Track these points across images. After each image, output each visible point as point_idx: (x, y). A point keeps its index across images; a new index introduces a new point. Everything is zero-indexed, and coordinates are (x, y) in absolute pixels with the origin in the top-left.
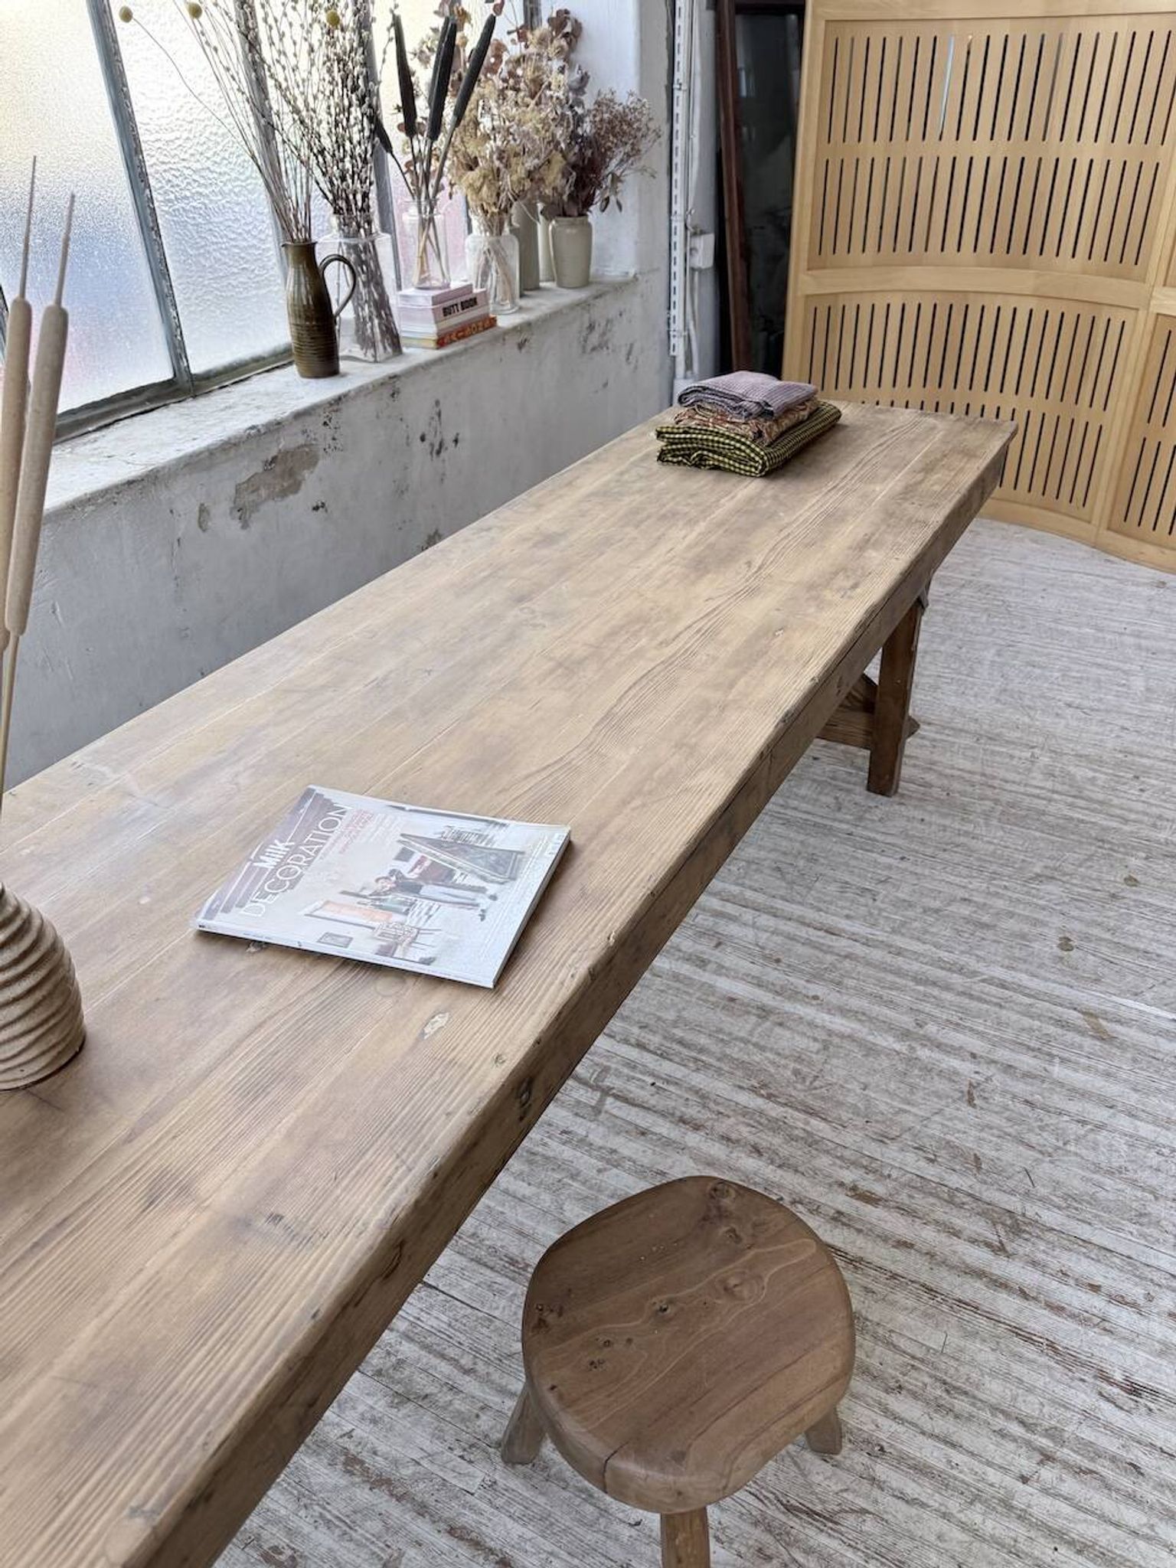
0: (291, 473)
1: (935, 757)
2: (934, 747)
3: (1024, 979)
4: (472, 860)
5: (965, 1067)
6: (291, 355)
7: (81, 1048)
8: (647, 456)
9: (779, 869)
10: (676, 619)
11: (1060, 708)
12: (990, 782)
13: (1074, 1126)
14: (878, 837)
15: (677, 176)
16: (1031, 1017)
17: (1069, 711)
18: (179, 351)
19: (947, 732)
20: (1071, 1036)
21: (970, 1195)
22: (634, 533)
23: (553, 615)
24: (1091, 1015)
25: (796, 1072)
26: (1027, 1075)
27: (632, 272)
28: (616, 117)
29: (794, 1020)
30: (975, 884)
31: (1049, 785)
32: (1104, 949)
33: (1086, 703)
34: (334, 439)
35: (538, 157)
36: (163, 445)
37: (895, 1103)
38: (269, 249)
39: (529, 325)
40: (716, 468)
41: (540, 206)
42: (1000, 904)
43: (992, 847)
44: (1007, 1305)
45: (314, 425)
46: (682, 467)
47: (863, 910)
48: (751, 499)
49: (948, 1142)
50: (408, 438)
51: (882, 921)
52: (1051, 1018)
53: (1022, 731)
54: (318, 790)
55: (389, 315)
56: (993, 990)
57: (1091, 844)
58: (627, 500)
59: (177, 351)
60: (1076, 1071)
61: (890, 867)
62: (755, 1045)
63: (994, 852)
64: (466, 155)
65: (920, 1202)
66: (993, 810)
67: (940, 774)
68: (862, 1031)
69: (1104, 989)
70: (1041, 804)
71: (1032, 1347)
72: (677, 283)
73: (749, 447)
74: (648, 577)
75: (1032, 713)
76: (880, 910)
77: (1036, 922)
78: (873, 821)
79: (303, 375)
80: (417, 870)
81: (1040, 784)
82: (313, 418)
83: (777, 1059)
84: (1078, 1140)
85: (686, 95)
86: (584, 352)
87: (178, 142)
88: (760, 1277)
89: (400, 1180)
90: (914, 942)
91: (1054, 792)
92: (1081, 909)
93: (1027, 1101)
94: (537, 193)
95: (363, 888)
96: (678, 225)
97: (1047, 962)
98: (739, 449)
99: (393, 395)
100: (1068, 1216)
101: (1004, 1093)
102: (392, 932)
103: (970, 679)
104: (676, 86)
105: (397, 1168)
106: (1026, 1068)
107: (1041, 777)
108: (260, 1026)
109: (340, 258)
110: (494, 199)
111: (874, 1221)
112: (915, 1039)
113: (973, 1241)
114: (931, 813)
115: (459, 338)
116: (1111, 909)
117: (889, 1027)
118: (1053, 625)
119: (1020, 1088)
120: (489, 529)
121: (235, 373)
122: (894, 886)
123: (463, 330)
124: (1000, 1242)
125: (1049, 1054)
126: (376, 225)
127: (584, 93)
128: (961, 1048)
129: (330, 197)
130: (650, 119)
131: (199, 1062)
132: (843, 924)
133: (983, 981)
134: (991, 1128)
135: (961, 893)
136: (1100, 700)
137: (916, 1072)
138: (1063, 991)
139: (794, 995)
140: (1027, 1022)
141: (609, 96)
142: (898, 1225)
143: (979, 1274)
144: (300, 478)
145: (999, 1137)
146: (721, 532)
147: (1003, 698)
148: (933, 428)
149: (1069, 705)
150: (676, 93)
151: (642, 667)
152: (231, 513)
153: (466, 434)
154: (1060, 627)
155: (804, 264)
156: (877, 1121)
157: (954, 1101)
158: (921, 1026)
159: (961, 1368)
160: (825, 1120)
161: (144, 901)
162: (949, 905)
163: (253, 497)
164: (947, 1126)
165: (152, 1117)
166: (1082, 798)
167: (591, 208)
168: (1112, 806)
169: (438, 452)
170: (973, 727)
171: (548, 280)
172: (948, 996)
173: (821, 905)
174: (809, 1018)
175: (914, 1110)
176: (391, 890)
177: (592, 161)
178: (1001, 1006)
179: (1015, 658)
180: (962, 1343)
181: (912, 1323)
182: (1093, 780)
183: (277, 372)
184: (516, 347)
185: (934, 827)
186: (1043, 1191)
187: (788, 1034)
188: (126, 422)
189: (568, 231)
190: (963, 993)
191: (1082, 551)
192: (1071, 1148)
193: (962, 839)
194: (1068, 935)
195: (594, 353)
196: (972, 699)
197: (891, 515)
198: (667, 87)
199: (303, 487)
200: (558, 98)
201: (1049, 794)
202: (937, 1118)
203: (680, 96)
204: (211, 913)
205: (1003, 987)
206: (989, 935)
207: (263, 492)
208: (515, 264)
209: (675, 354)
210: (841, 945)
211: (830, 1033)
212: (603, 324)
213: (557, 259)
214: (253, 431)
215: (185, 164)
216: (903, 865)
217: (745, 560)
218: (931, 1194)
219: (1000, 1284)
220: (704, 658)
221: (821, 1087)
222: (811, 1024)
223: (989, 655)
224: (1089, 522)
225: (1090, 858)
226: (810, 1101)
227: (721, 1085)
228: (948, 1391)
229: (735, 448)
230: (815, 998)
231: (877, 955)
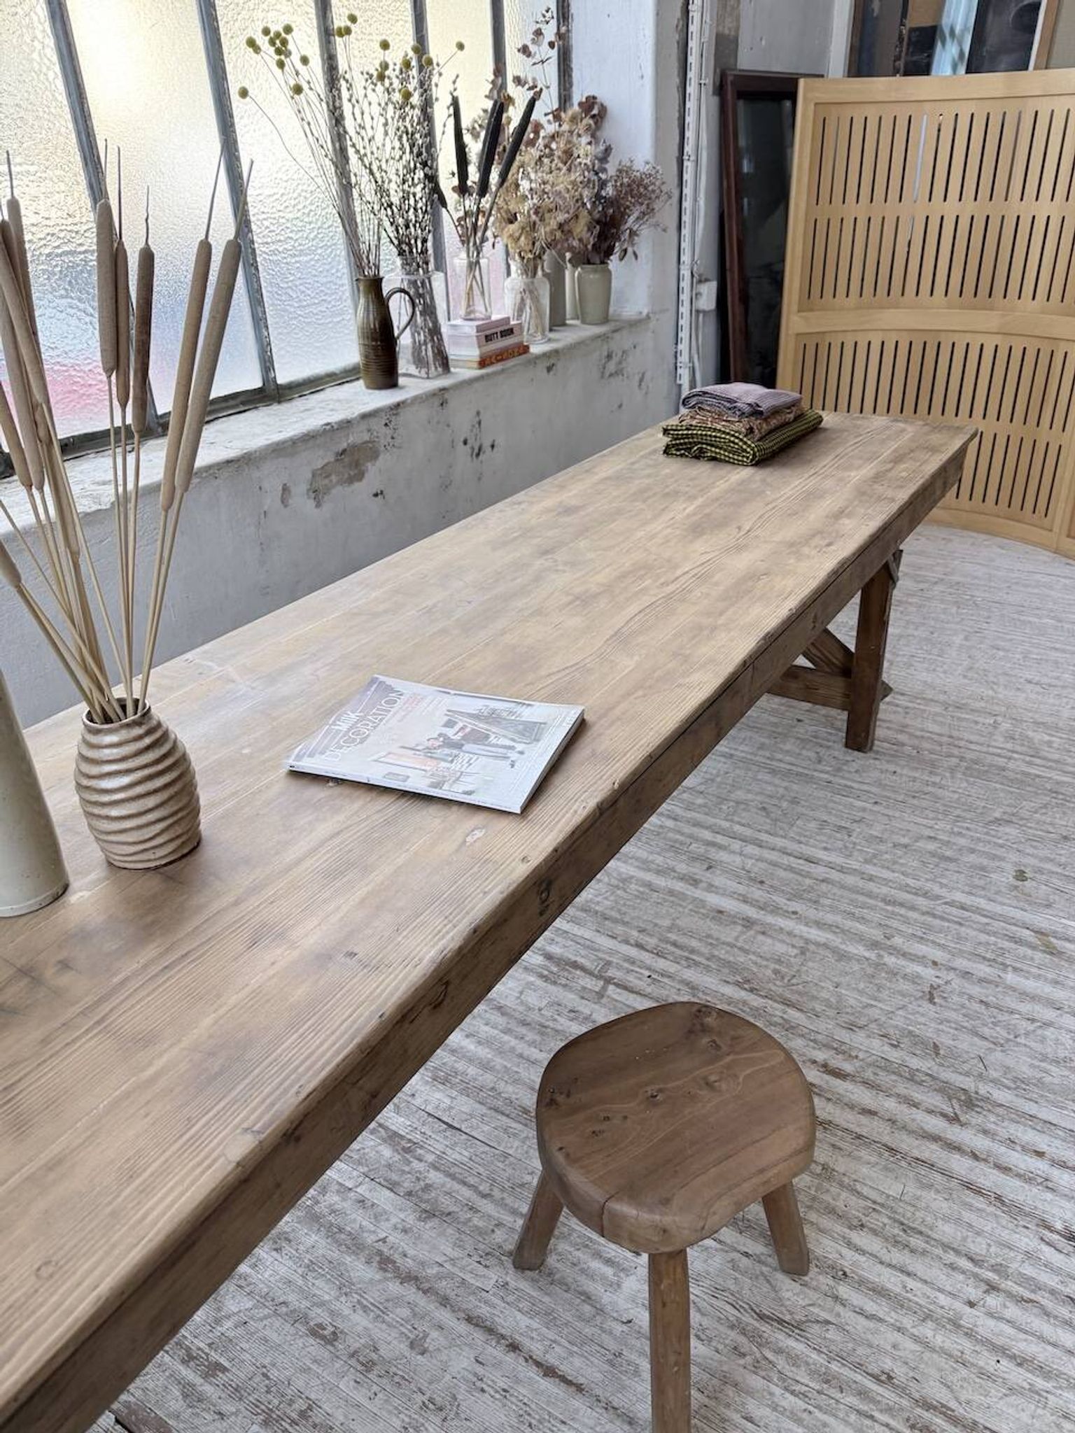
0: (357, 464)
1: (908, 721)
2: (907, 713)
3: (983, 903)
4: (505, 728)
5: (928, 973)
6: (359, 372)
7: (198, 844)
8: (655, 451)
9: (764, 809)
10: (676, 567)
11: (1020, 683)
12: (956, 743)
13: (1024, 1023)
14: (855, 785)
15: (686, 231)
16: (988, 934)
17: (1029, 687)
18: (268, 364)
19: (919, 701)
20: (1023, 950)
21: (927, 1074)
22: (643, 506)
23: (573, 564)
24: (1042, 933)
25: (776, 972)
26: (981, 981)
27: (645, 312)
28: (634, 181)
29: (775, 930)
30: (940, 825)
31: (1009, 746)
32: (1055, 881)
33: (1045, 680)
34: (393, 438)
35: (568, 212)
36: (254, 435)
37: (864, 999)
38: (343, 285)
39: (556, 352)
40: (713, 459)
41: (568, 255)
42: (962, 841)
43: (956, 796)
44: (959, 1165)
45: (377, 424)
46: (684, 459)
47: (840, 844)
48: (743, 481)
49: (910, 1032)
50: (453, 441)
51: (856, 853)
52: (1006, 935)
53: (987, 702)
54: (382, 678)
55: (441, 340)
56: (954, 911)
57: (1046, 795)
58: (637, 482)
59: (267, 364)
60: (1027, 978)
61: (864, 810)
62: (740, 949)
63: (958, 799)
64: (508, 211)
65: (885, 1079)
66: (958, 766)
67: (911, 735)
68: (835, 940)
69: (1055, 913)
70: (1001, 762)
71: (981, 1199)
72: (684, 322)
73: (741, 440)
74: (653, 537)
75: (995, 687)
76: (855, 843)
77: (994, 857)
78: (850, 772)
79: (368, 387)
80: (460, 734)
81: (1001, 746)
82: (376, 419)
83: (759, 960)
84: (1027, 1034)
85: (694, 164)
86: (602, 377)
87: (276, 197)
88: (736, 1076)
89: (448, 933)
90: (884, 871)
91: (1013, 752)
92: (1035, 847)
93: (982, 1001)
94: (566, 245)
95: (417, 745)
96: (685, 272)
97: (1003, 890)
98: (733, 442)
99: (442, 404)
100: (1017, 1095)
101: (961, 994)
102: (441, 773)
103: (940, 659)
104: (685, 157)
105: (445, 925)
106: (982, 975)
107: (1002, 739)
108: (338, 833)
109: (402, 291)
110: (530, 247)
111: (841, 1092)
112: (881, 949)
113: (931, 1112)
114: (903, 767)
115: (498, 361)
116: (1062, 848)
117: (861, 939)
118: (1016, 616)
119: (976, 990)
120: (520, 503)
121: (313, 385)
122: (868, 825)
123: (501, 354)
124: (955, 1114)
125: (1002, 964)
126: (431, 266)
127: (607, 162)
128: (924, 957)
129: (396, 242)
130: (663, 183)
131: (291, 855)
132: (821, 855)
133: (946, 903)
134: (949, 1021)
135: (928, 832)
136: (1058, 678)
137: (883, 975)
138: (1018, 914)
139: (776, 910)
140: (983, 937)
141: (628, 164)
142: (865, 1097)
143: (935, 1138)
144: (363, 468)
145: (956, 1029)
146: (716, 505)
147: (970, 674)
148: (903, 431)
149: (1030, 682)
150: (686, 163)
151: (646, 600)
152: (308, 494)
153: (500, 441)
154: (1022, 618)
155: (795, 307)
156: (847, 1013)
157: (916, 999)
158: (889, 939)
159: (917, 1213)
160: (801, 1010)
161: (246, 751)
162: (916, 841)
163: (326, 481)
164: (909, 1019)
165: (254, 890)
166: (1039, 757)
167: (612, 257)
168: (1067, 764)
169: (478, 455)
170: (942, 697)
171: (572, 319)
172: (913, 915)
173: (802, 839)
174: (788, 929)
175: (880, 1005)
176: (439, 746)
177: (612, 217)
178: (960, 924)
179: (981, 643)
180: (919, 1193)
181: (875, 1175)
182: (1049, 744)
183: (347, 385)
184: (545, 371)
185: (904, 779)
186: (994, 1074)
187: (769, 941)
188: (224, 419)
189: (591, 276)
190: (928, 913)
191: (1045, 555)
192: (1021, 1040)
193: (930, 789)
194: (1023, 868)
195: (612, 379)
196: (942, 675)
197: (864, 494)
198: (678, 158)
199: (366, 475)
200: (585, 164)
201: (1010, 754)
202: (900, 1012)
203: (689, 166)
204: (299, 758)
205: (963, 908)
206: (952, 866)
207: (334, 478)
208: (546, 302)
209: (681, 382)
210: (819, 871)
211: (807, 941)
212: (620, 354)
213: (582, 300)
214: (328, 427)
215: (281, 214)
216: (876, 808)
217: (735, 526)
218: (894, 1073)
219: (956, 1148)
220: (699, 594)
221: (798, 984)
222: (790, 934)
223: (958, 640)
224: (1051, 530)
225: (1045, 806)
226: (788, 995)
227: (710, 980)
228: (905, 1231)
229: (730, 441)
230: (795, 913)
231: (850, 880)
